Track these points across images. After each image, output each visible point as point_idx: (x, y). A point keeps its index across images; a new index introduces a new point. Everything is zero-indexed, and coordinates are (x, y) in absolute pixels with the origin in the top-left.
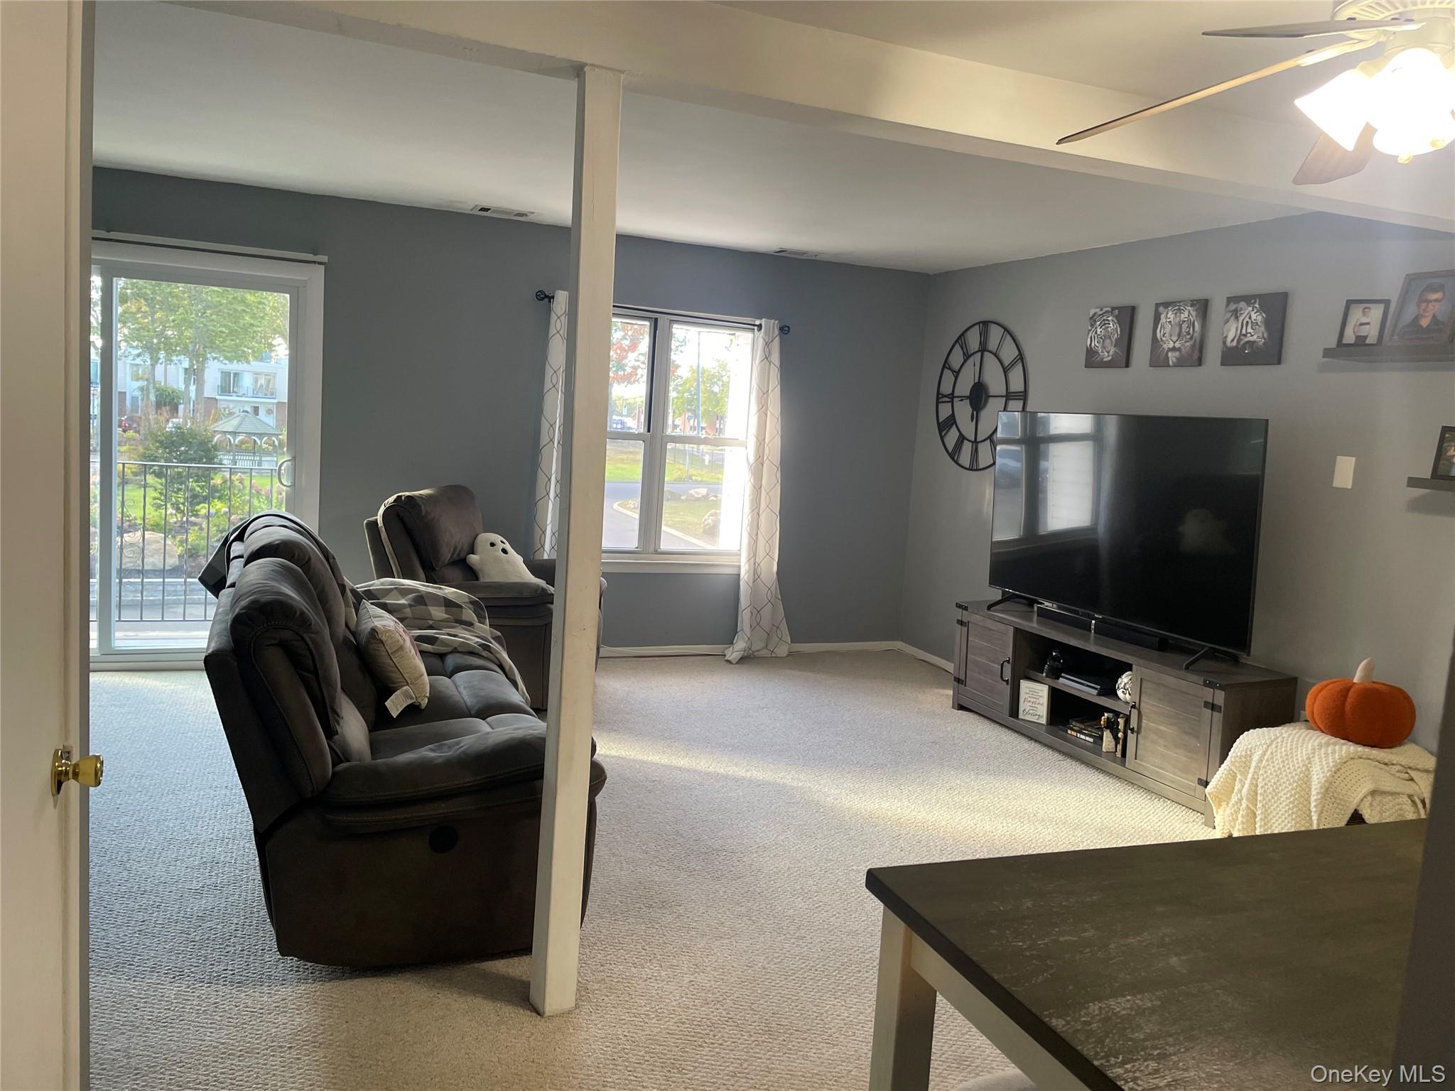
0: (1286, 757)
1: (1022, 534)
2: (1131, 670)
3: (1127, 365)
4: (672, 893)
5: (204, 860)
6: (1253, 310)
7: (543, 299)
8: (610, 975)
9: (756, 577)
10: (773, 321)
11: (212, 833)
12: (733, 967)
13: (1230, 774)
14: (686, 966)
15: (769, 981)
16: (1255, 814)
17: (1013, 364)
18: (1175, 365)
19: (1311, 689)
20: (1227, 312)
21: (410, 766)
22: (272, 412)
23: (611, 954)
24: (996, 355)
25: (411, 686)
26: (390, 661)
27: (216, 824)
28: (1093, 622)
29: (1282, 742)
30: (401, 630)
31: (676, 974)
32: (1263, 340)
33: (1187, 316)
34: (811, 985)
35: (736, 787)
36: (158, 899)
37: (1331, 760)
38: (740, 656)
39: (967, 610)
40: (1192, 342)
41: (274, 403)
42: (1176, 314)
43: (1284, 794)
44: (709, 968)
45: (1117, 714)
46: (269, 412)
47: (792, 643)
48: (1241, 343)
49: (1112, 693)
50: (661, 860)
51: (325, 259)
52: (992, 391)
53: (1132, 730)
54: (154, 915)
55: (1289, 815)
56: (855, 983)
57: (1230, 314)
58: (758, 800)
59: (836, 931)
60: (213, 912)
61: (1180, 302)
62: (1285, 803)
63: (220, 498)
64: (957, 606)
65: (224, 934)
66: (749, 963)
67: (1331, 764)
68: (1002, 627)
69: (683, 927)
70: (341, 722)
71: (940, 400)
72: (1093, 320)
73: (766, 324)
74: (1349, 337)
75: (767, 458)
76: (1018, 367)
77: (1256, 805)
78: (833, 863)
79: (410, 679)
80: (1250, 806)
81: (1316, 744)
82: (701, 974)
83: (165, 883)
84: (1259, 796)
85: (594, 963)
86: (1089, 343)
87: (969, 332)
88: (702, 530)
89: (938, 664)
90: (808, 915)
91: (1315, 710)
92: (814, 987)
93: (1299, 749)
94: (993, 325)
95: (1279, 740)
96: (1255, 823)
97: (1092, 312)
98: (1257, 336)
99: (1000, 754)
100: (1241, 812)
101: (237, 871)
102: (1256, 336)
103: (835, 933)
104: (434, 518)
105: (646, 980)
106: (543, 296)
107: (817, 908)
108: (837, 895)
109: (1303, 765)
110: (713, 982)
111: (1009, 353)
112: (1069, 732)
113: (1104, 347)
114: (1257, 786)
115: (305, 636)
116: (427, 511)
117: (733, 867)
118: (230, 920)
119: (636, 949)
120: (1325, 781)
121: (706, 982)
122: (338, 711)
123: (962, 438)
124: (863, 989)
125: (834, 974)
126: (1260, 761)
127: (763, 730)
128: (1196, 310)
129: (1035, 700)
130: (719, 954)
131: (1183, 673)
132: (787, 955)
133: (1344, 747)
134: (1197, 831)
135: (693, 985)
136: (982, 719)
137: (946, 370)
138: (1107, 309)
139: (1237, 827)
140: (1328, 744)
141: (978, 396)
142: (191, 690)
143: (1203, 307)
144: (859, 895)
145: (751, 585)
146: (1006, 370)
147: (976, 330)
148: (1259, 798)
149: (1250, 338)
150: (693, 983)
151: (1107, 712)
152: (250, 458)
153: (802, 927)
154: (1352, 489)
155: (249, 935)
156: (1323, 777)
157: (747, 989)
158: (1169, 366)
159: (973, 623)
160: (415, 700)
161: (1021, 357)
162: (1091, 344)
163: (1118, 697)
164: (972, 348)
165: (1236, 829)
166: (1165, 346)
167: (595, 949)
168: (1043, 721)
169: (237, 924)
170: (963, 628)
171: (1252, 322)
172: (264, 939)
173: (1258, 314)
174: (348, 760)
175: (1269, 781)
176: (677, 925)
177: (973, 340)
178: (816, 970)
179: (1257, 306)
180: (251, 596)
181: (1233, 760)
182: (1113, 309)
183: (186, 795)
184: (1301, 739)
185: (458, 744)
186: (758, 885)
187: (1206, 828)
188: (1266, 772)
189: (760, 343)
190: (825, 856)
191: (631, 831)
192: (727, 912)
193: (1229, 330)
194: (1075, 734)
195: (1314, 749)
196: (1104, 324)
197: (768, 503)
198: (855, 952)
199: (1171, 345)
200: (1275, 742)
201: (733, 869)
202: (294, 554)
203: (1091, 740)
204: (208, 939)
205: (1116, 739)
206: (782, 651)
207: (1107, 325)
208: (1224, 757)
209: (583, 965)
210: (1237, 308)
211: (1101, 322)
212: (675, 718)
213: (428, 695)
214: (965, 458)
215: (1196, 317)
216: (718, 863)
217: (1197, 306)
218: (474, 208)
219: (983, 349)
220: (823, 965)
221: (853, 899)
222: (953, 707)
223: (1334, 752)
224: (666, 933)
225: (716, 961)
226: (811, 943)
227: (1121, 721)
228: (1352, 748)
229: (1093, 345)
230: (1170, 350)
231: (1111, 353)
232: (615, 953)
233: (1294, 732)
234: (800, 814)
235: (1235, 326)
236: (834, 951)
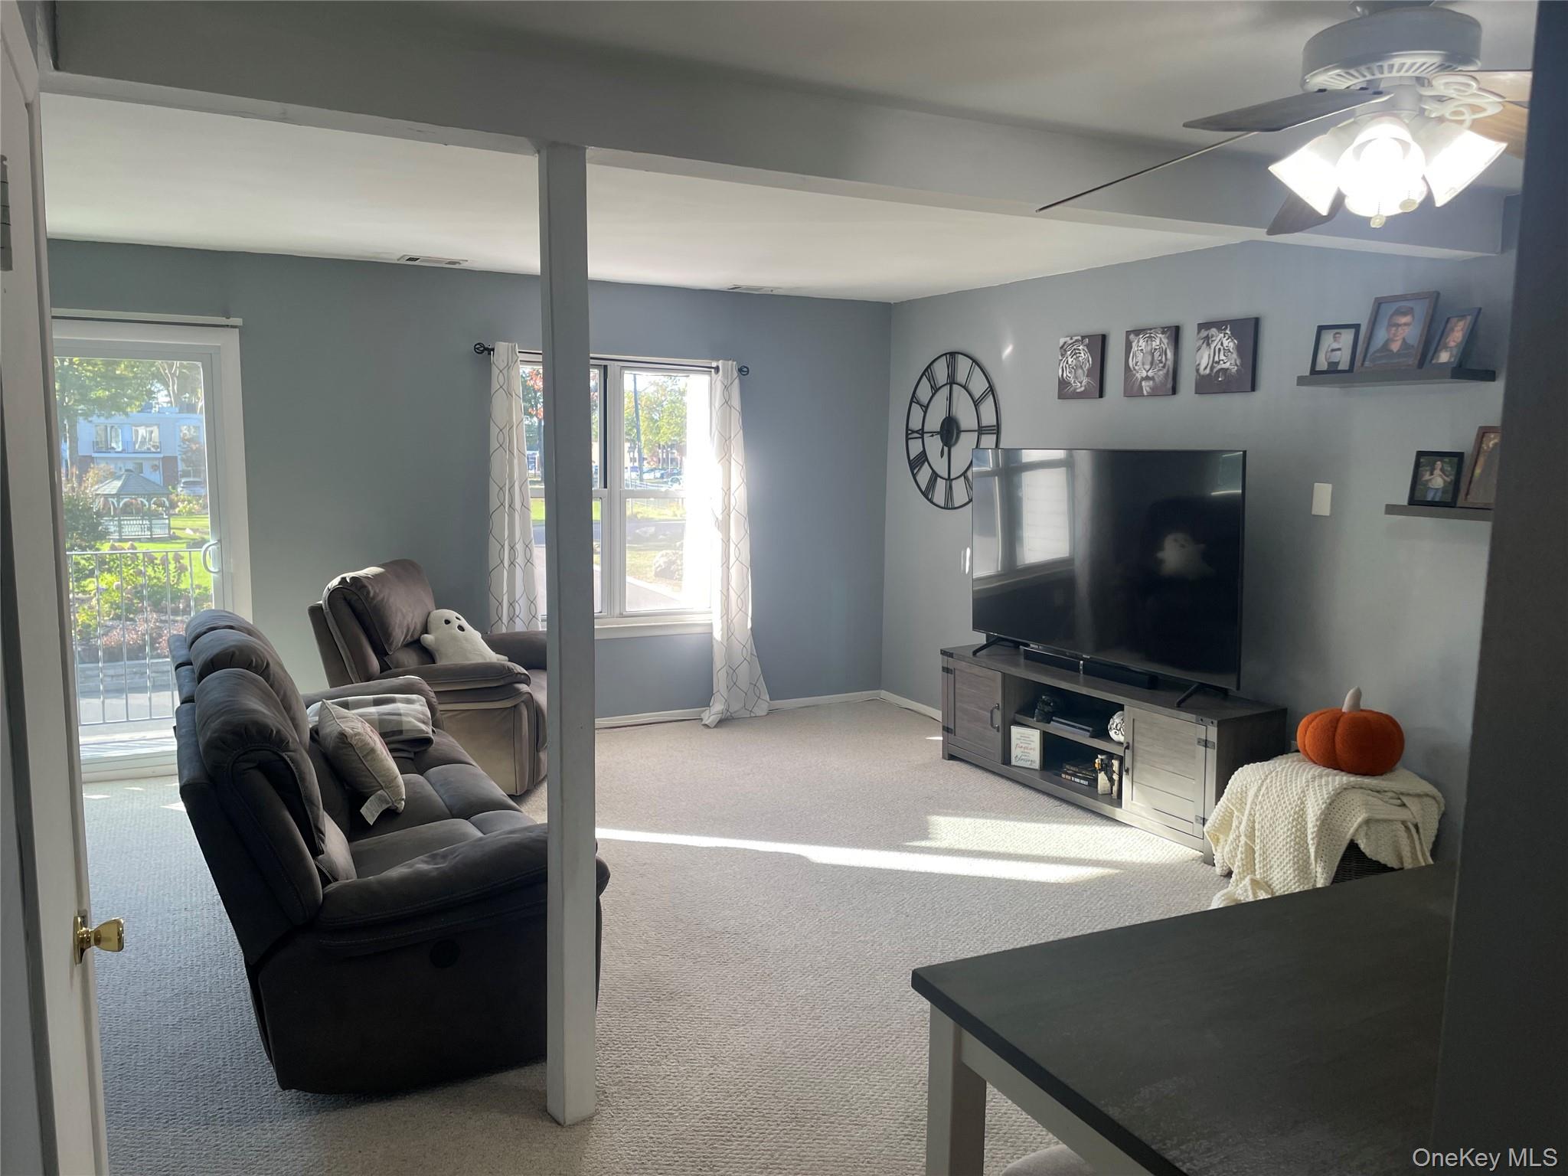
0: (1281, 792)
1: (999, 569)
2: (1123, 710)
3: (1101, 396)
4: (681, 983)
5: (176, 991)
6: (1224, 337)
7: (482, 352)
8: (627, 1075)
9: (730, 634)
10: (730, 362)
11: (179, 962)
12: (751, 1055)
13: (1227, 811)
14: (704, 1059)
15: (790, 1066)
16: (1254, 849)
17: (983, 397)
18: (1150, 395)
19: (1301, 720)
20: (1199, 339)
21: (404, 881)
22: (159, 467)
23: (624, 1054)
24: (965, 387)
25: (386, 790)
26: (362, 765)
27: (181, 951)
28: (1082, 662)
29: (1277, 776)
30: (369, 730)
31: (695, 1068)
32: (1236, 367)
33: (1158, 344)
34: (832, 1066)
35: (732, 863)
36: (134, 1039)
37: (1325, 792)
38: (718, 719)
39: (952, 657)
40: (1165, 371)
41: (158, 459)
42: (1147, 342)
43: (1281, 829)
44: (727, 1059)
45: (1111, 756)
46: (155, 468)
47: (771, 700)
48: (1215, 370)
49: (1104, 734)
50: (663, 948)
51: (238, 321)
52: (964, 425)
53: (1127, 771)
54: (133, 1057)
55: (1287, 849)
56: (875, 1060)
57: (1202, 341)
58: (756, 875)
59: (851, 1007)
60: (195, 1047)
61: (1151, 329)
62: (1282, 837)
63: (109, 571)
64: (941, 653)
65: (212, 1071)
66: (767, 1049)
67: (1326, 797)
68: (990, 673)
69: (695, 1018)
70: (326, 841)
71: (910, 436)
72: (1063, 349)
73: (723, 365)
74: (1322, 364)
75: (734, 508)
76: (988, 399)
77: (1255, 841)
78: (839, 935)
79: (383, 782)
80: (1249, 842)
81: (1310, 776)
82: (720, 1065)
83: (138, 1021)
84: (1256, 831)
85: (609, 1065)
86: (1060, 374)
87: (935, 364)
88: (653, 573)
89: (923, 711)
90: (821, 993)
91: (1306, 742)
92: (836, 1068)
93: (1294, 782)
94: (960, 356)
95: (1274, 774)
96: (1254, 859)
97: (1062, 341)
98: (1230, 362)
99: (995, 804)
100: (1240, 849)
101: (214, 1001)
102: (1228, 364)
103: (850, 1009)
104: (384, 598)
105: (664, 1078)
106: (482, 349)
107: (828, 985)
108: (848, 969)
109: (1298, 799)
110: (733, 1073)
111: (979, 386)
112: (1063, 776)
113: (1076, 377)
114: (1254, 822)
115: (284, 754)
116: (375, 592)
117: (738, 949)
118: (216, 1055)
119: (650, 1046)
120: (1321, 813)
121: (726, 1073)
122: (323, 829)
123: (935, 476)
124: (885, 1065)
125: (854, 1052)
126: (1256, 796)
127: (751, 799)
128: (1168, 338)
129: (1026, 745)
130: (735, 1043)
131: (1175, 712)
132: (804, 1037)
133: (1337, 778)
134: (1197, 869)
135: (713, 1078)
136: (974, 769)
137: (913, 404)
138: (1076, 338)
139: (1237, 863)
140: (1321, 776)
141: (950, 431)
142: (126, 802)
143: (1175, 334)
144: (870, 967)
145: (725, 644)
146: (976, 404)
147: (943, 363)
148: (1257, 833)
149: (1224, 366)
150: (713, 1076)
151: (1101, 754)
152: (138, 522)
153: (816, 1006)
154: (1330, 516)
155: (240, 1069)
156: (1319, 810)
157: (769, 1077)
158: (1144, 396)
159: (958, 670)
160: (390, 804)
161: (991, 389)
162: (1062, 375)
163: (1112, 739)
164: (939, 382)
165: (1236, 866)
166: (1138, 376)
167: (607, 1050)
168: (1037, 765)
169: (224, 1059)
170: (949, 675)
171: (1224, 349)
172: (256, 1071)
173: (1230, 340)
174: (337, 880)
175: (1266, 816)
176: (688, 1016)
177: (941, 372)
178: (836, 1050)
179: (1228, 331)
180: (219, 718)
181: (1229, 797)
182: (1083, 337)
183: (143, 922)
184: (1295, 772)
185: (452, 852)
186: (767, 967)
187: (1206, 865)
188: (1262, 807)
189: (719, 387)
190: (831, 929)
191: (628, 920)
192: (739, 998)
193: (1202, 358)
194: (1069, 778)
195: (1308, 782)
196: (1075, 353)
197: (737, 555)
198: (872, 1027)
199: (1144, 374)
200: (1269, 777)
201: (738, 952)
202: (252, 661)
203: (1086, 783)
204: (196, 1077)
205: (1111, 780)
206: (762, 709)
207: (1078, 355)
208: (1219, 793)
209: (598, 1068)
210: (1208, 335)
211: (1072, 352)
212: (658, 792)
213: (404, 797)
214: (939, 496)
215: (1168, 344)
216: (722, 946)
217: (1168, 333)
218: (402, 257)
219: (952, 381)
220: (842, 1044)
221: (864, 972)
222: (944, 758)
223: (1327, 784)
224: (678, 1027)
225: (733, 1051)
226: (827, 1022)
227: (1116, 763)
228: (1345, 778)
229: (1065, 375)
230: (1143, 379)
231: (1083, 384)
232: (630, 1052)
233: (1287, 765)
234: (800, 886)
235: (1208, 353)
236: (851, 1028)
